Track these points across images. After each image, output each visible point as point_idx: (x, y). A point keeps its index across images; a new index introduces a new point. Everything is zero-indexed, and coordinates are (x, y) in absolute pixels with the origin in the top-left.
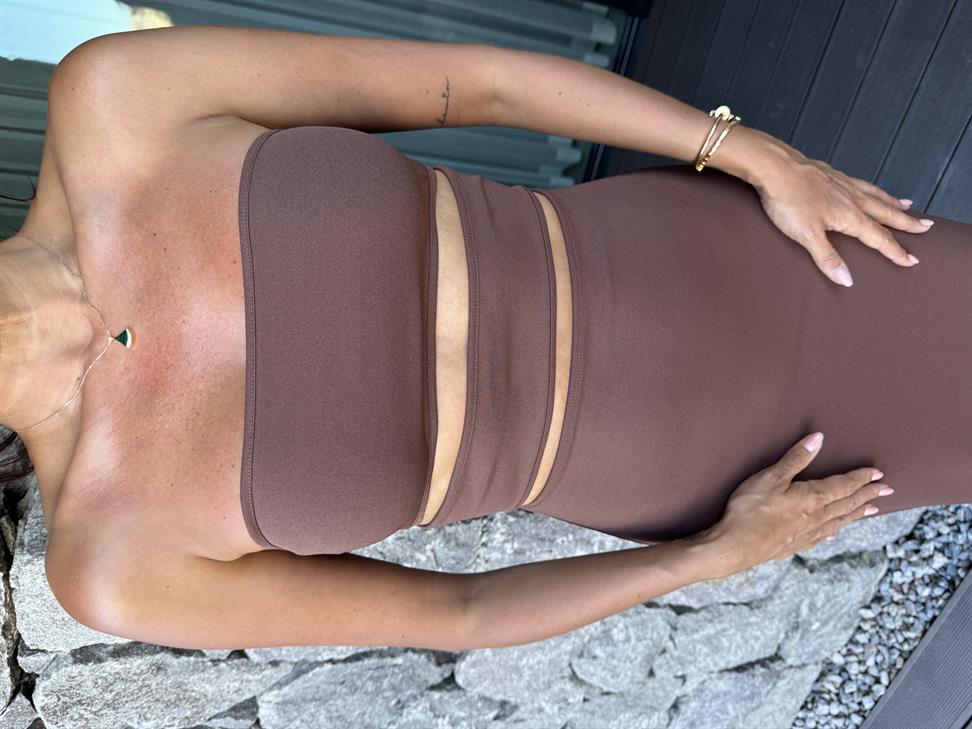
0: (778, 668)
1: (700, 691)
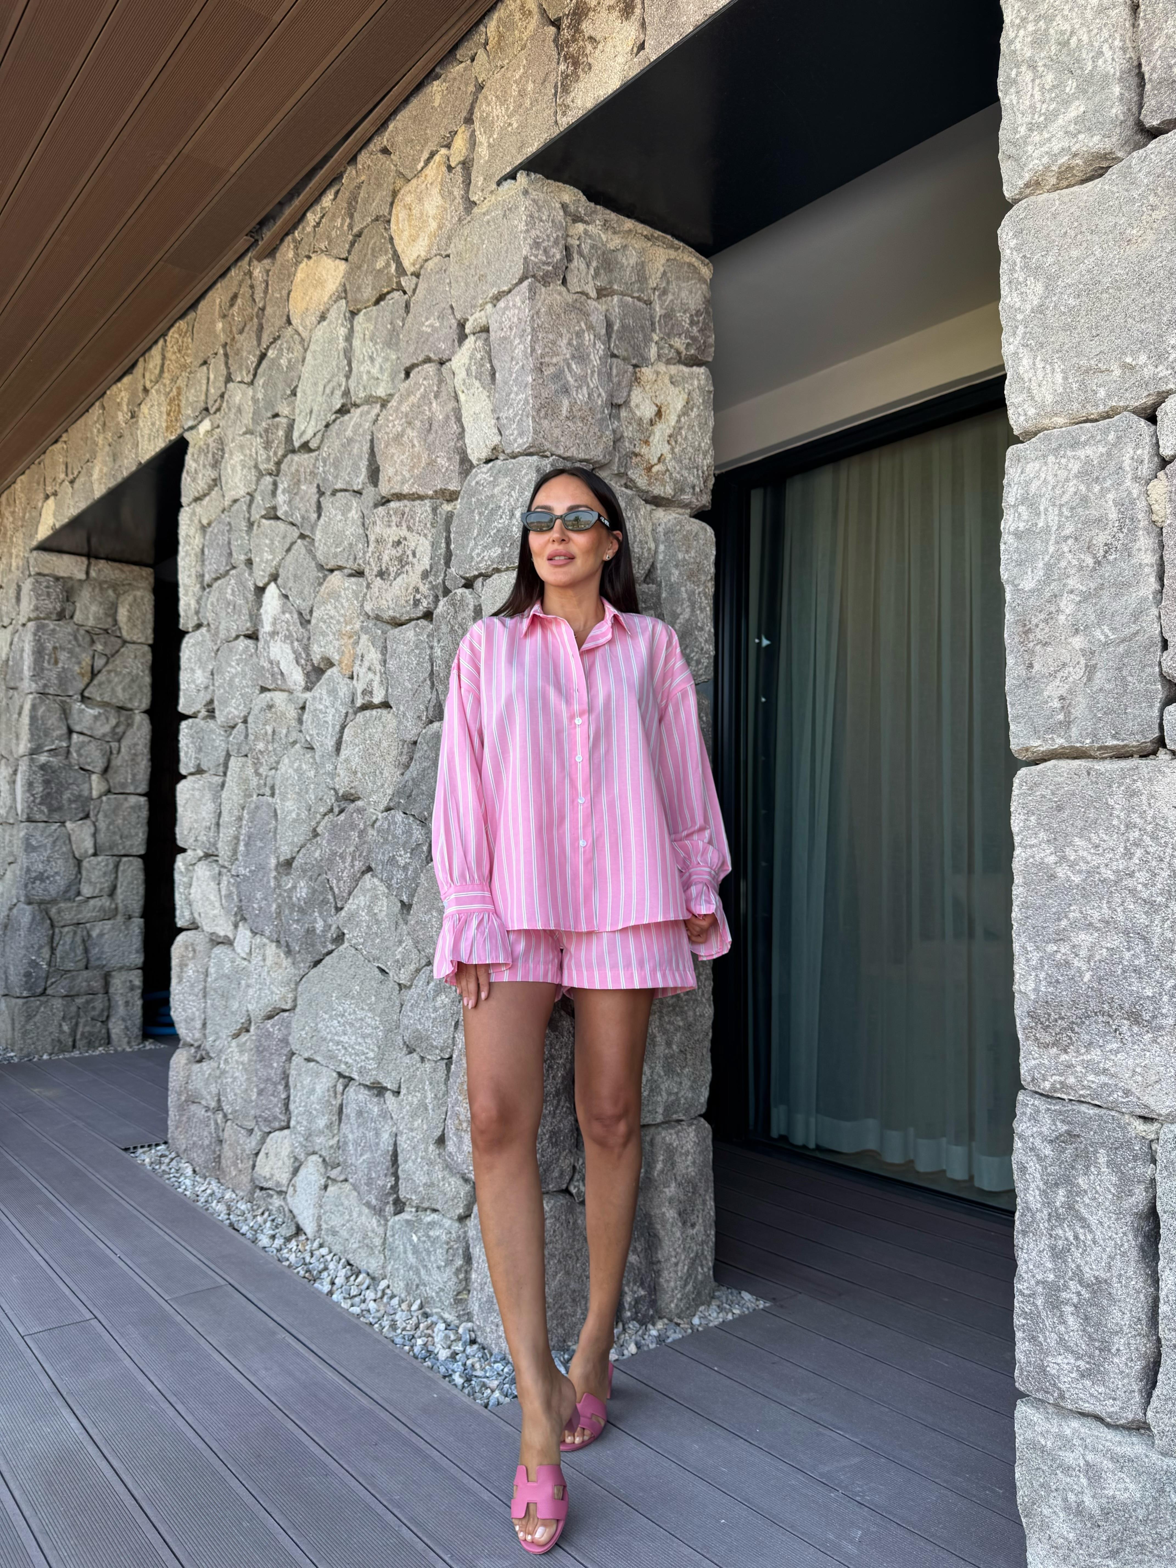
0: (387, 1209)
1: (385, 1115)
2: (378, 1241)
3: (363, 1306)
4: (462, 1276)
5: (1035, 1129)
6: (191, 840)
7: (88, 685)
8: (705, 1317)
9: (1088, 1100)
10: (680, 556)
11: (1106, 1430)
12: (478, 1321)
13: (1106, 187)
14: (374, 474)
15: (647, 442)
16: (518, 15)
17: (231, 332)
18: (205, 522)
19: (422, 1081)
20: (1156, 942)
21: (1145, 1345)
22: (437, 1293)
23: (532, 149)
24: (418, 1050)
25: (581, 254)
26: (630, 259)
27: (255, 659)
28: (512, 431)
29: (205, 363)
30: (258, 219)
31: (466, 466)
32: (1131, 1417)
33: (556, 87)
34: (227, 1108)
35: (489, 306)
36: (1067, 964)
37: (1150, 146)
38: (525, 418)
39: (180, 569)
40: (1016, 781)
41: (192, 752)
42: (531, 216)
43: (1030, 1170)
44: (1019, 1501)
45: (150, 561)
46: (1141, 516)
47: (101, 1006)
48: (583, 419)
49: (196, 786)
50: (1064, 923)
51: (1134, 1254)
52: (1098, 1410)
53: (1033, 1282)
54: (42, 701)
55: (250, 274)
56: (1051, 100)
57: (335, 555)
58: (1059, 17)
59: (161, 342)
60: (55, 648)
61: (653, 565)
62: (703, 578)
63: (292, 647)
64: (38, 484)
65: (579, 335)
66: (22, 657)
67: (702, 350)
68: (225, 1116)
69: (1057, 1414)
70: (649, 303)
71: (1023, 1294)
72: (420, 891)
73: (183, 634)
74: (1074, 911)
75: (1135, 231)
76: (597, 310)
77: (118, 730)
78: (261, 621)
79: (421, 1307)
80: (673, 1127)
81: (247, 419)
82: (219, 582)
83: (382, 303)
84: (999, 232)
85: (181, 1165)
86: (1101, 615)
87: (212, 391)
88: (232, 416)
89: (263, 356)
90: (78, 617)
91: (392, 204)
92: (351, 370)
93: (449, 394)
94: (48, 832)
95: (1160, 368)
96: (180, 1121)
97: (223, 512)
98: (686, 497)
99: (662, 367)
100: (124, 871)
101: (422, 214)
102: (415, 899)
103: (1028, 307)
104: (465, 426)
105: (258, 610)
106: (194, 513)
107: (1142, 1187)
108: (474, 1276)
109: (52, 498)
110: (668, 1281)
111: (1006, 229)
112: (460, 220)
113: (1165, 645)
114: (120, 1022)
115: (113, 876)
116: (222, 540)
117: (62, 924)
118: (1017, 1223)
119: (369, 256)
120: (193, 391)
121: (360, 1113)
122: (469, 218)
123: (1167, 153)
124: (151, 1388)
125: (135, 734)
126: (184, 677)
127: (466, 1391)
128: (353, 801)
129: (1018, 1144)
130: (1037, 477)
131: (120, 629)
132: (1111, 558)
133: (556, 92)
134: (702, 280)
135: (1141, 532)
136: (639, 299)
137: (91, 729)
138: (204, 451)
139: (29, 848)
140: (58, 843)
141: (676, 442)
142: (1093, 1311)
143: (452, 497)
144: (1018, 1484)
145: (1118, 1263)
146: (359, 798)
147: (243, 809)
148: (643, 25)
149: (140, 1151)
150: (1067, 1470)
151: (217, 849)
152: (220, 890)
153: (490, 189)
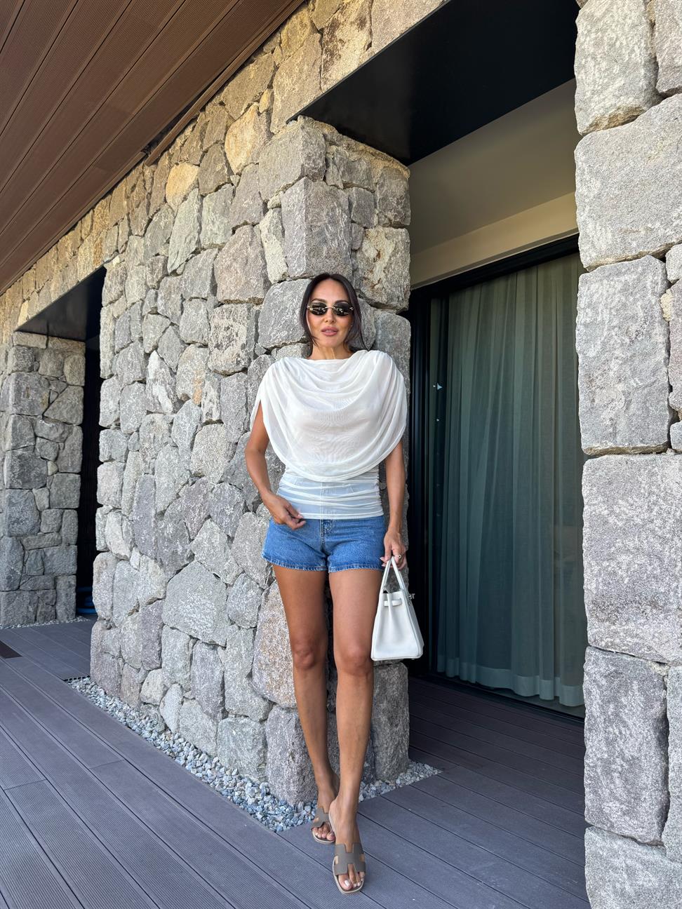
0: (218, 715)
2: (212, 735)
3: (204, 772)
4: (262, 755)
5: (596, 669)
6: (105, 500)
7: (46, 410)
8: (403, 779)
9: (627, 652)
10: (391, 337)
11: (638, 846)
12: (271, 781)
13: (637, 127)
14: (214, 289)
15: (372, 272)
16: (299, 27)
17: (132, 206)
18: (116, 316)
19: (239, 641)
20: (666, 561)
21: (660, 796)
22: (247, 765)
23: (307, 103)
24: (237, 622)
25: (334, 163)
26: (363, 166)
27: (144, 395)
28: (294, 264)
29: (117, 224)
30: (149, 142)
31: (267, 284)
32: (652, 838)
33: (320, 68)
34: (125, 656)
35: (282, 192)
36: (615, 573)
37: (661, 104)
38: (301, 257)
39: (101, 343)
40: (585, 467)
41: (107, 449)
42: (306, 141)
43: (594, 693)
44: (587, 888)
45: (84, 338)
46: (657, 315)
47: (52, 596)
48: (335, 258)
49: (109, 468)
50: (613, 549)
51: (654, 743)
52: (633, 834)
53: (595, 759)
54: (19, 419)
55: (143, 173)
56: (605, 77)
57: (191, 335)
58: (609, 30)
59: (91, 212)
60: (27, 388)
61: (375, 342)
62: (404, 350)
63: (166, 389)
64: (19, 293)
65: (333, 209)
66: (8, 393)
67: (404, 219)
68: (124, 661)
69: (610, 836)
70: (373, 192)
71: (589, 766)
72: (239, 529)
73: (103, 380)
74: (619, 542)
75: (653, 152)
76: (343, 195)
77: (63, 436)
78: (148, 373)
79: (238, 773)
80: (386, 668)
81: (141, 256)
82: (124, 350)
83: (219, 190)
84: (575, 152)
85: (98, 689)
86: (634, 372)
87: (120, 240)
88: (132, 255)
89: (150, 220)
90: (41, 370)
91: (226, 134)
92: (201, 229)
93: (257, 243)
94: (22, 495)
95: (668, 230)
96: (97, 664)
97: (126, 310)
98: (394, 303)
99: (381, 229)
100: (66, 518)
101: (243, 140)
102: (236, 534)
103: (592, 195)
104: (267, 261)
105: (146, 366)
106: (109, 311)
107: (659, 703)
108: (268, 755)
109: (27, 302)
110: (382, 758)
111: (579, 151)
112: (265, 143)
113: (671, 389)
114: (63, 606)
115: (60, 521)
116: (126, 326)
117: (30, 548)
118: (586, 724)
119: (212, 163)
120: (109, 240)
121: (203, 659)
122: (270, 142)
123: (671, 108)
124: (79, 821)
125: (73, 438)
126: (102, 405)
127: (264, 823)
128: (200, 477)
129: (586, 678)
130: (597, 292)
131: (65, 377)
132: (639, 339)
133: (321, 70)
134: (403, 178)
135: (657, 324)
136: (367, 189)
137: (48, 435)
138: (115, 275)
139: (11, 504)
140: (28, 501)
141: (388, 271)
142: (630, 776)
143: (259, 302)
144: (586, 878)
145: (645, 747)
146: (204, 476)
147: (136, 482)
148: (371, 33)
149: (74, 681)
150: (615, 869)
151: (120, 505)
152: (122, 529)
153: (282, 126)
